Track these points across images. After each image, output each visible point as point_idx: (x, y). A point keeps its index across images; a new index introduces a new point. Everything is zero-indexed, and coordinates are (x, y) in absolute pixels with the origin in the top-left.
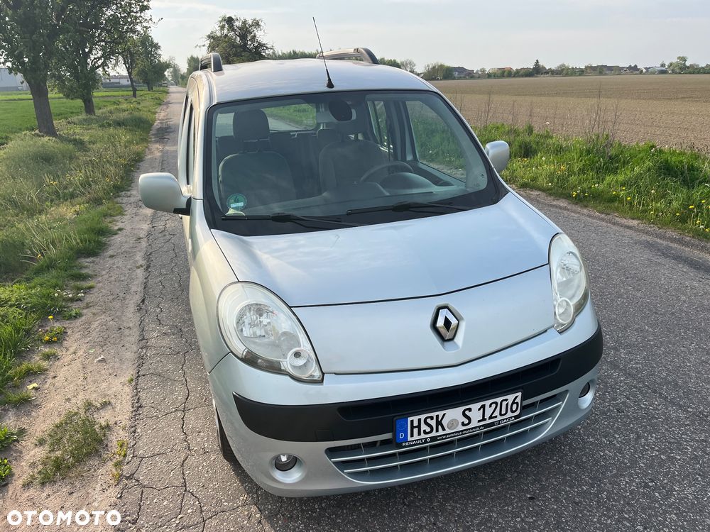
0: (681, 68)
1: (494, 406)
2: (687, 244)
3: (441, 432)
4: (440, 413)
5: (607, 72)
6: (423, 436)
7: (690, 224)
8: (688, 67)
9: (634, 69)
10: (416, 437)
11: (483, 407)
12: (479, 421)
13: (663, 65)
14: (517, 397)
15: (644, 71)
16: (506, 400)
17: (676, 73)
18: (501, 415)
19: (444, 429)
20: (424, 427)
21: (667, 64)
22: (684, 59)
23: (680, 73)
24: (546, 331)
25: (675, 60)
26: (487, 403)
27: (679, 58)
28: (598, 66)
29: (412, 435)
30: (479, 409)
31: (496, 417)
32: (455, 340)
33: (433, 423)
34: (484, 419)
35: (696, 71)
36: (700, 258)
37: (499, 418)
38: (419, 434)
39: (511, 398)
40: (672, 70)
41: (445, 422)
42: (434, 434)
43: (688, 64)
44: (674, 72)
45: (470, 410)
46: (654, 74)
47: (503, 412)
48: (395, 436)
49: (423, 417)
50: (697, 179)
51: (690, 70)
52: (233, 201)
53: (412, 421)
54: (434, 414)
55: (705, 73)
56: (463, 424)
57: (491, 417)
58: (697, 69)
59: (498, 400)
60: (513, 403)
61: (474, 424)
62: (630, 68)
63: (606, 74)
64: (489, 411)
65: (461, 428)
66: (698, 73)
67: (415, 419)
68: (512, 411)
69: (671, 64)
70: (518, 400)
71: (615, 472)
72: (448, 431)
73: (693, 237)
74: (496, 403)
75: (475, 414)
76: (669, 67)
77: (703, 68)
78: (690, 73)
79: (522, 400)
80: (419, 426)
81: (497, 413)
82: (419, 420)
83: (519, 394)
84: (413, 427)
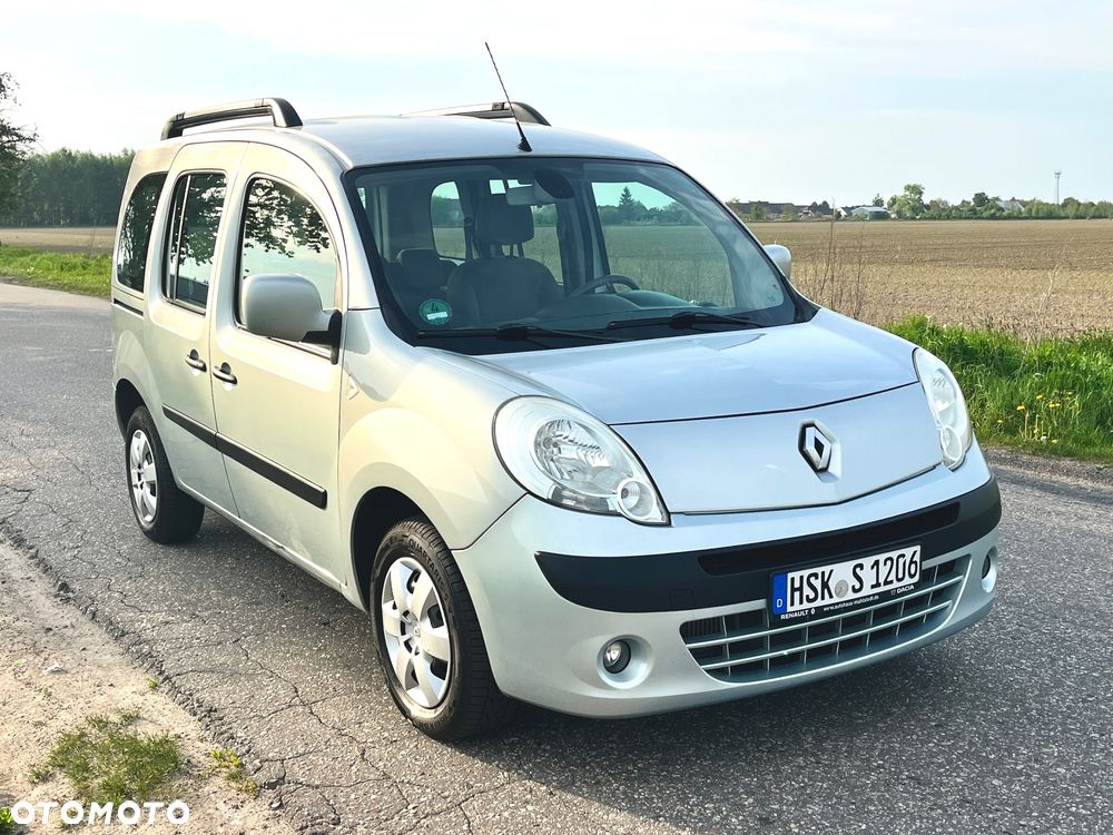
0: (913, 209)
1: (889, 563)
2: (1028, 466)
3: (828, 601)
4: (826, 569)
5: (771, 216)
6: (806, 605)
7: (1023, 435)
8: (928, 207)
9: (822, 210)
10: (797, 607)
11: (877, 563)
12: (873, 587)
13: (878, 203)
14: (915, 552)
15: (843, 213)
16: (903, 556)
17: (907, 219)
18: (899, 580)
19: (831, 596)
20: (807, 591)
21: (886, 199)
22: (917, 190)
23: (913, 219)
24: (934, 467)
25: (900, 193)
26: (882, 557)
27: (908, 188)
28: (752, 203)
29: (792, 604)
30: (872, 567)
31: (891, 582)
32: (829, 470)
33: (817, 583)
34: (878, 585)
35: (944, 214)
36: (1055, 482)
37: (896, 584)
38: (801, 603)
39: (908, 552)
40: (898, 213)
41: (832, 584)
42: (819, 603)
43: (926, 200)
44: (900, 215)
45: (861, 566)
46: (863, 220)
47: (900, 576)
48: (770, 604)
49: (805, 573)
50: (1017, 367)
51: (931, 212)
52: (429, 310)
53: (793, 579)
54: (818, 570)
55: (961, 218)
56: (855, 591)
57: (886, 583)
58: (943, 210)
59: (894, 554)
60: (911, 562)
61: (867, 591)
62: (814, 207)
63: (768, 220)
64: (884, 570)
65: (851, 595)
66: (948, 218)
67: (796, 575)
68: (912, 576)
69: (894, 200)
70: (917, 558)
71: (1037, 692)
72: (836, 599)
73: (1034, 454)
74: (891, 559)
75: (868, 576)
76: (891, 206)
77: (956, 208)
78: (933, 218)
79: (922, 559)
80: (800, 589)
81: (892, 577)
82: (802, 577)
83: (918, 548)
84: (793, 590)
